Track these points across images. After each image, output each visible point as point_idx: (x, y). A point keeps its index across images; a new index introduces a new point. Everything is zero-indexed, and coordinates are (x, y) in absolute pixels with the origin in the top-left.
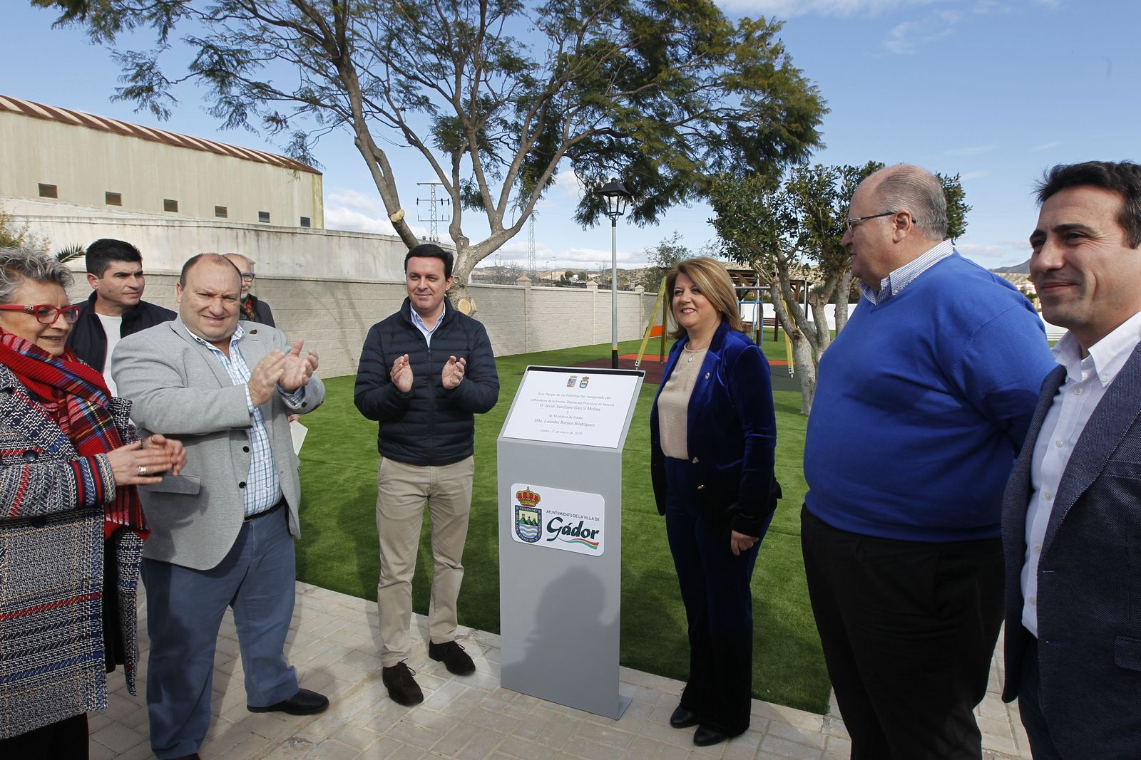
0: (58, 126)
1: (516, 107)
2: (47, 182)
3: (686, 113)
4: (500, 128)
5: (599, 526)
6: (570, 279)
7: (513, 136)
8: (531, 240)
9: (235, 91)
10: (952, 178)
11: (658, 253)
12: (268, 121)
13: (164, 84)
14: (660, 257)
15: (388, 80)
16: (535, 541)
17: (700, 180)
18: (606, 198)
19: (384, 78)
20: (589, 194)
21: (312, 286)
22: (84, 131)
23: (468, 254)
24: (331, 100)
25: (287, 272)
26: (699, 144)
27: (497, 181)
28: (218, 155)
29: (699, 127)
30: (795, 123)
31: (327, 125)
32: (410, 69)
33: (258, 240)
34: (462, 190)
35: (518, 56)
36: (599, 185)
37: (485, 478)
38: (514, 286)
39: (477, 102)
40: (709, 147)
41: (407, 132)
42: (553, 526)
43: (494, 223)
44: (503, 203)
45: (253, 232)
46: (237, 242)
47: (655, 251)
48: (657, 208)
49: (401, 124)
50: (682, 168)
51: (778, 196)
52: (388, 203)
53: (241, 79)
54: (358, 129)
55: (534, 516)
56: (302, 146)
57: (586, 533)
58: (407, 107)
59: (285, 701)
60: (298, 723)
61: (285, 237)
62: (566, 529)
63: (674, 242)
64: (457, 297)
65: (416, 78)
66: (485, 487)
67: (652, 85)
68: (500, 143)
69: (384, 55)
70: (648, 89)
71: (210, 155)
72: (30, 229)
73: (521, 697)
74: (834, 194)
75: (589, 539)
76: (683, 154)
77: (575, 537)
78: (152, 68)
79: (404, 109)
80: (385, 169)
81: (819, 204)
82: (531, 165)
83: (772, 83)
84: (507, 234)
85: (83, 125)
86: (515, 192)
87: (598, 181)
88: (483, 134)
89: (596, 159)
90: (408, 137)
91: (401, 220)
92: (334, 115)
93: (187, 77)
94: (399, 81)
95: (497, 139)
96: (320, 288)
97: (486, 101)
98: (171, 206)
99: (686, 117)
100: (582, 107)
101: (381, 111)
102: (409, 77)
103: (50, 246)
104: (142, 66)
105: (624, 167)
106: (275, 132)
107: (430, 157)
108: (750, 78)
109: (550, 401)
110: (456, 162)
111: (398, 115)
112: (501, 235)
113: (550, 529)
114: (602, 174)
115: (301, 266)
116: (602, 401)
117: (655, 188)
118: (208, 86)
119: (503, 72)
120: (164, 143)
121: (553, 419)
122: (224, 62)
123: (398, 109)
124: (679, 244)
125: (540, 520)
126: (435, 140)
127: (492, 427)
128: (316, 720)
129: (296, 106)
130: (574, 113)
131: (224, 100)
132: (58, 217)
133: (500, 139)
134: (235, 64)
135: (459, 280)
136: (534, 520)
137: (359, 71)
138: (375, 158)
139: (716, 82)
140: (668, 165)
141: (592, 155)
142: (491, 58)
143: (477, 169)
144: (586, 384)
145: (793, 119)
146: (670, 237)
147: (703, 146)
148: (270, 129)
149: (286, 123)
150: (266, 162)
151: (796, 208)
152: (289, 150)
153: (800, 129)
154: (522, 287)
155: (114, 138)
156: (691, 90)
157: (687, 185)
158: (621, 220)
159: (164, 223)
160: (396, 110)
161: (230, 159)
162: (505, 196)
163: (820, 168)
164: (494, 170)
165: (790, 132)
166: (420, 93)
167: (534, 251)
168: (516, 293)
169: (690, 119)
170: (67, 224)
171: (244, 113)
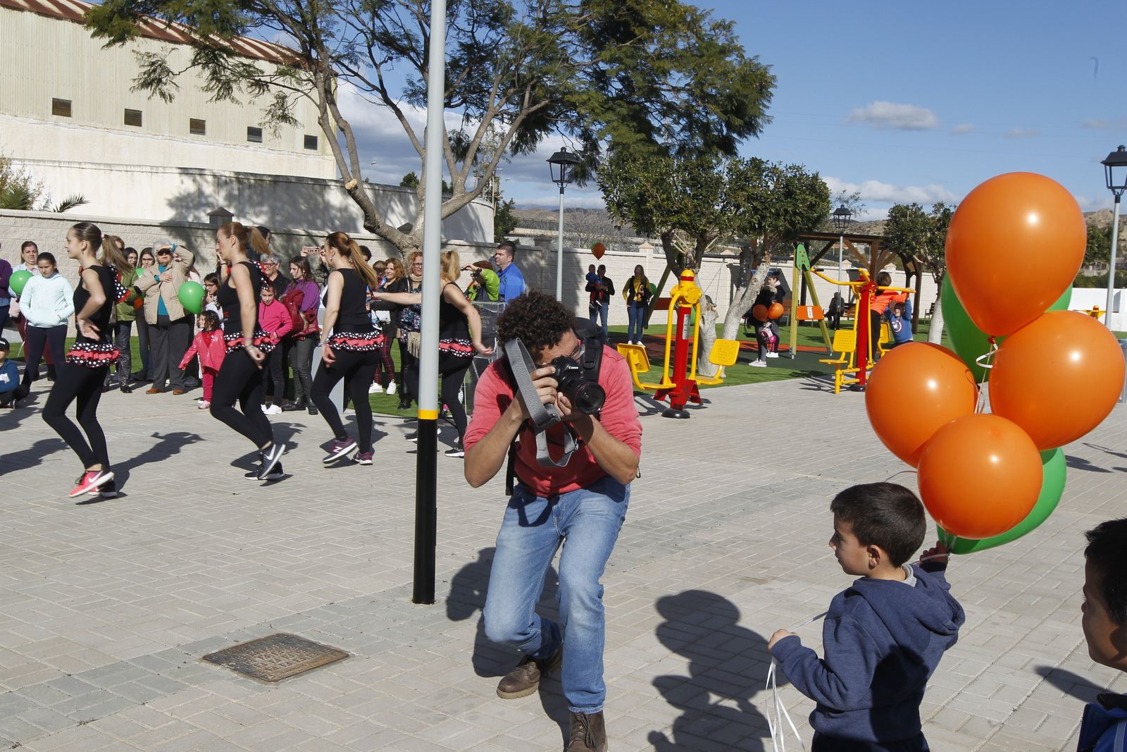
12: (252, 86)
56: (282, 107)
72: (25, 173)
78: (163, 64)
80: (349, 139)
84: (467, 197)
93: (189, 68)
101: (356, 74)
104: (155, 63)
106: (258, 96)
112: (460, 198)
118: (203, 72)
131: (215, 79)
132: (50, 161)
135: (413, 240)
138: (340, 128)
149: (267, 88)
152: (270, 111)
171: (231, 88)
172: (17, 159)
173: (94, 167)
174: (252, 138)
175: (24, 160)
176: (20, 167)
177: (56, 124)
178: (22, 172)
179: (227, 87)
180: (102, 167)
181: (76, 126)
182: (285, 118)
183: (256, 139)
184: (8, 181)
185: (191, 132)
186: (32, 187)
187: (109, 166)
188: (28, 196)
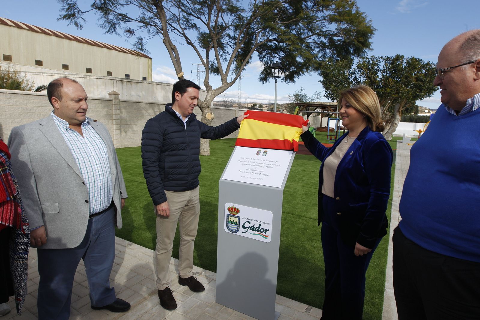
0: (43, 36)
1: (235, 28)
2: (39, 59)
3: (310, 32)
4: (227, 38)
5: (269, 227)
6: (255, 107)
7: (233, 42)
8: (239, 89)
9: (111, 17)
10: (435, 64)
11: (294, 96)
12: (126, 32)
13: (80, 13)
14: (295, 98)
15: (179, 16)
16: (236, 232)
17: (315, 63)
18: (273, 70)
19: (177, 15)
20: (265, 69)
21: (144, 105)
22: (54, 38)
23: (212, 93)
24: (154, 23)
25: (134, 99)
26: (315, 47)
27: (225, 62)
28: (109, 50)
29: (316, 39)
30: (361, 37)
31: (152, 35)
32: (189, 10)
33: (122, 85)
34: (209, 66)
35: (236, 6)
36: (270, 65)
37: (214, 193)
38: (232, 109)
39: (217, 26)
40: (320, 48)
41: (187, 38)
42: (246, 226)
43: (223, 80)
44: (227, 71)
45: (120, 81)
46: (113, 86)
47: (293, 95)
48: (295, 76)
49: (184, 35)
50: (308, 57)
51: (353, 70)
52: (176, 69)
53: (114, 12)
54: (164, 35)
55: (236, 220)
56: (141, 44)
57: (262, 230)
58: (187, 28)
59: (109, 305)
60: (114, 317)
61: (133, 84)
62: (252, 228)
63: (301, 92)
64: (206, 112)
65: (191, 14)
66: (214, 198)
67: (296, 19)
68: (227, 45)
69: (178, 4)
70: (294, 21)
71: (105, 49)
72: (27, 78)
73: (225, 309)
74: (379, 70)
75: (263, 233)
76: (308, 51)
77: (256, 232)
78: (75, 5)
79: (186, 29)
80: (176, 54)
81: (372, 74)
82: (241, 55)
83: (352, 19)
84: (229, 85)
85: (54, 36)
86: (233, 67)
87: (270, 63)
88: (220, 41)
89: (269, 53)
90: (187, 41)
91: (182, 77)
92: (155, 30)
93: (90, 10)
94: (184, 16)
95: (226, 43)
96: (147, 106)
97: (222, 26)
98: (89, 71)
99: (311, 34)
100: (264, 29)
101: (175, 29)
102: (187, 14)
103: (35, 85)
104: (71, 5)
105: (281, 57)
106: (129, 37)
107: (196, 50)
108: (342, 16)
109: (247, 162)
110: (207, 53)
111: (183, 31)
112: (226, 85)
113: (244, 227)
114: (272, 60)
115: (140, 97)
116: (274, 163)
117: (295, 67)
118: (99, 14)
119: (229, 13)
120: (86, 44)
121: (248, 171)
122: (106, 4)
123: (183, 29)
124: (303, 93)
125: (239, 222)
126: (199, 43)
127: (219, 170)
128: (124, 315)
129: (138, 25)
130: (260, 32)
131: (107, 21)
132: (39, 73)
133: (227, 43)
134: (111, 4)
135: (207, 104)
136: (236, 222)
137: (166, 10)
138: (172, 49)
139: (325, 18)
140: (302, 56)
141: (267, 51)
142: (224, 7)
143: (217, 56)
144: (266, 154)
145: (360, 36)
146: (299, 90)
147: (317, 48)
148: (127, 36)
149: (134, 33)
150: (129, 53)
151: (361, 76)
152: (135, 45)
153: (363, 40)
154: (235, 109)
155: (66, 41)
156: (314, 21)
157: (310, 65)
158: (279, 80)
159: (83, 76)
160: (182, 29)
161: (114, 51)
162: (228, 68)
163: (373, 57)
164: (224, 57)
165: (358, 41)
166: (193, 22)
167: (240, 94)
168: (232, 112)
169: (312, 35)
170: (42, 76)
171: (115, 27)
172: (23, 72)
175: (26, 72)
176: (24, 75)
182: (142, 49)
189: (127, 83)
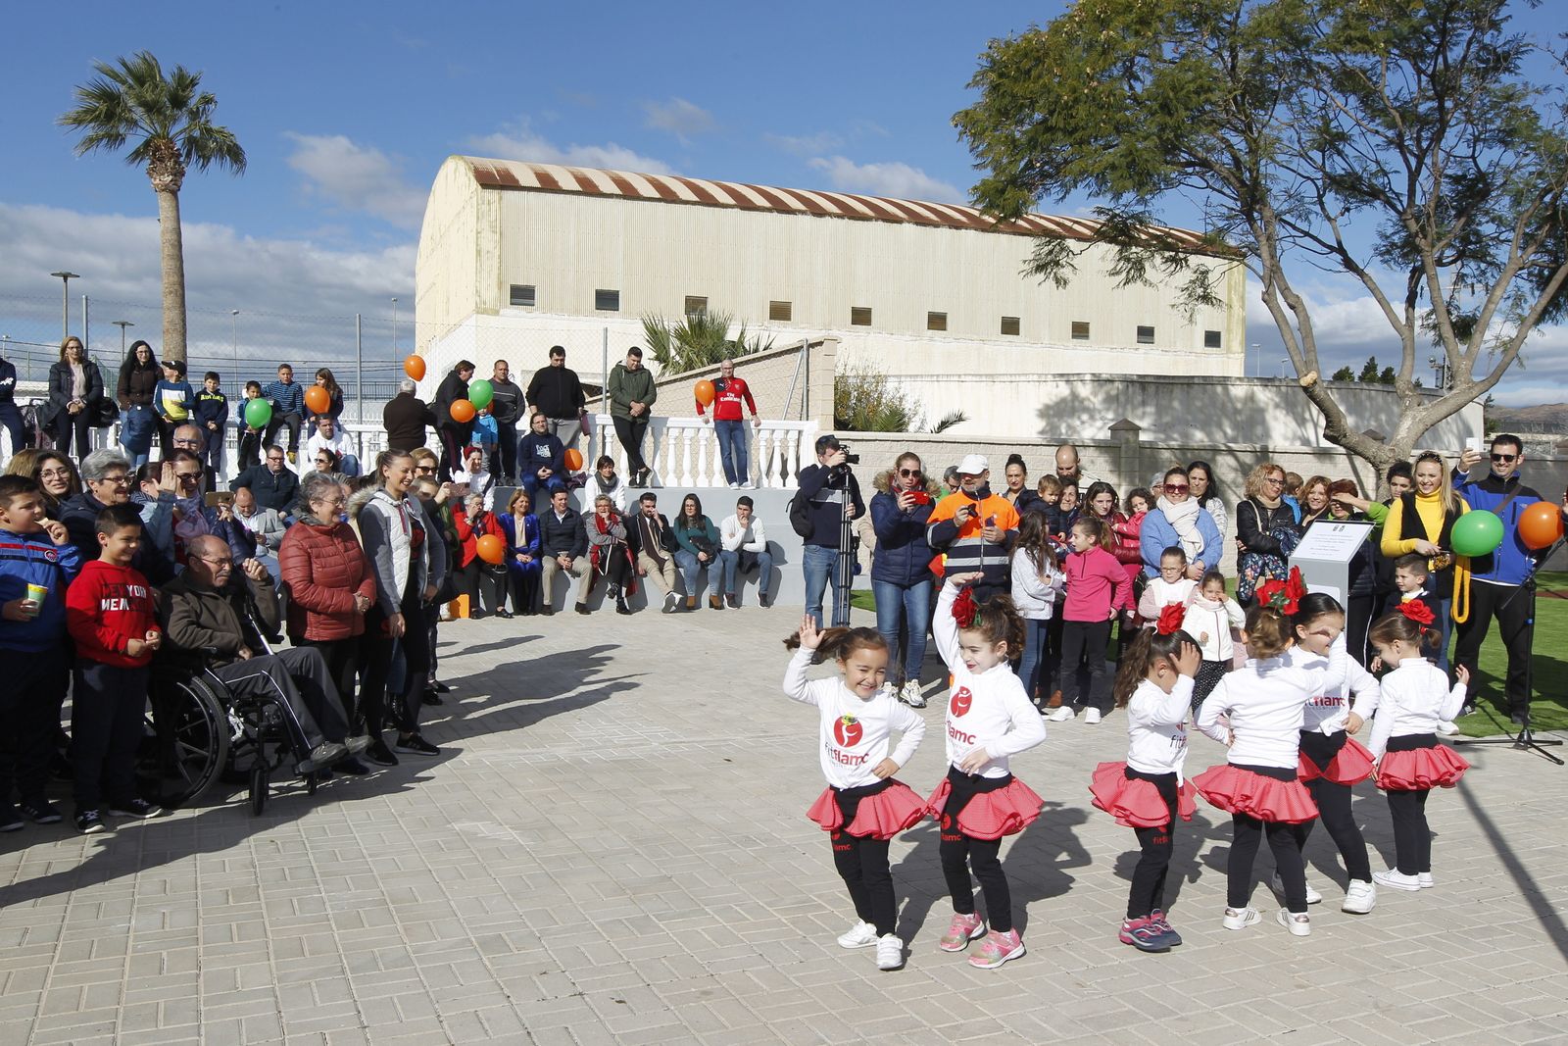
0: (880, 227)
2: (859, 304)
22: (910, 230)
23: (1414, 418)
41: (1345, 257)
45: (1137, 385)
52: (1298, 363)
61: (1178, 388)
72: (903, 391)
80: (1301, 319)
84: (1476, 389)
90: (1345, 263)
91: (1313, 384)
98: (1010, 326)
101: (1308, 235)
107: (1373, 287)
112: (1466, 391)
138: (1290, 305)
149: (1186, 262)
171: (1142, 267)
172: (894, 376)
173: (974, 379)
174: (1143, 339)
175: (901, 376)
176: (896, 384)
177: (931, 339)
178: (897, 390)
179: (1139, 266)
180: (984, 379)
181: (951, 340)
182: (1206, 298)
183: (1146, 340)
184: (884, 401)
185: (1073, 337)
186: (908, 406)
187: (992, 378)
188: (904, 416)
189: (1157, 387)
